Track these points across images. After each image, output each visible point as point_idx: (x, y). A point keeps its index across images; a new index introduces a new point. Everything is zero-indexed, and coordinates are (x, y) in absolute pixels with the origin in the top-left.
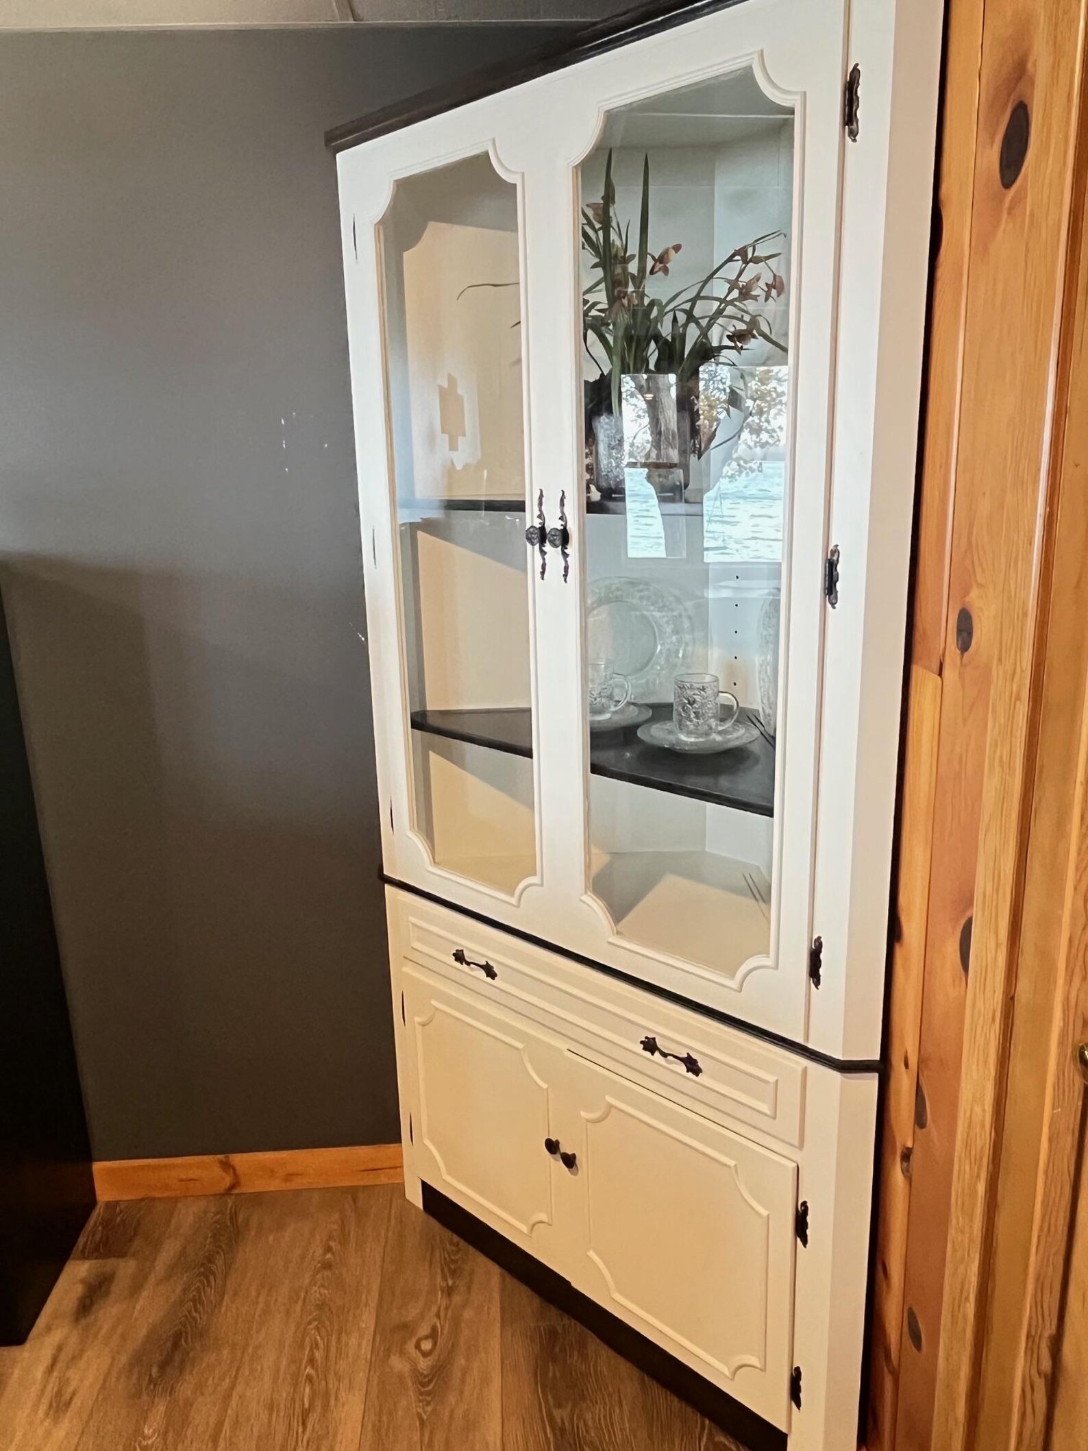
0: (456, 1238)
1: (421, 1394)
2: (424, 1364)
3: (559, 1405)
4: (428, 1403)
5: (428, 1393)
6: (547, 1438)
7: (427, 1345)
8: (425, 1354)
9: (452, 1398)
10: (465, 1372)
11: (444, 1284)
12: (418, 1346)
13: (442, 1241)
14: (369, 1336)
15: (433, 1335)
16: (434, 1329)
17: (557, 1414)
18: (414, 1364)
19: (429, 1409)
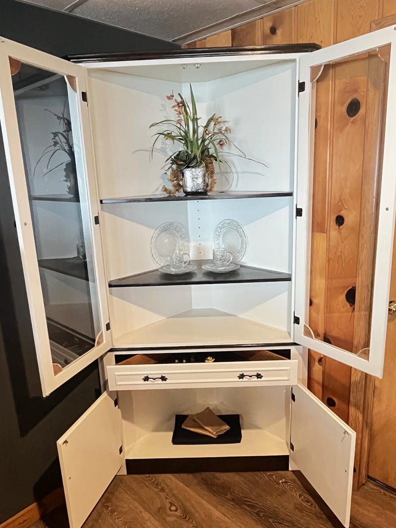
0: (148, 475)
1: (188, 521)
2: (178, 513)
3: (226, 494)
4: (192, 522)
5: (189, 519)
6: (231, 504)
7: (173, 508)
8: (176, 510)
9: (197, 515)
10: (193, 506)
11: (159, 490)
12: (171, 510)
13: (143, 479)
14: (152, 519)
15: (172, 504)
16: (170, 503)
17: (227, 497)
18: (176, 516)
19: (194, 523)
